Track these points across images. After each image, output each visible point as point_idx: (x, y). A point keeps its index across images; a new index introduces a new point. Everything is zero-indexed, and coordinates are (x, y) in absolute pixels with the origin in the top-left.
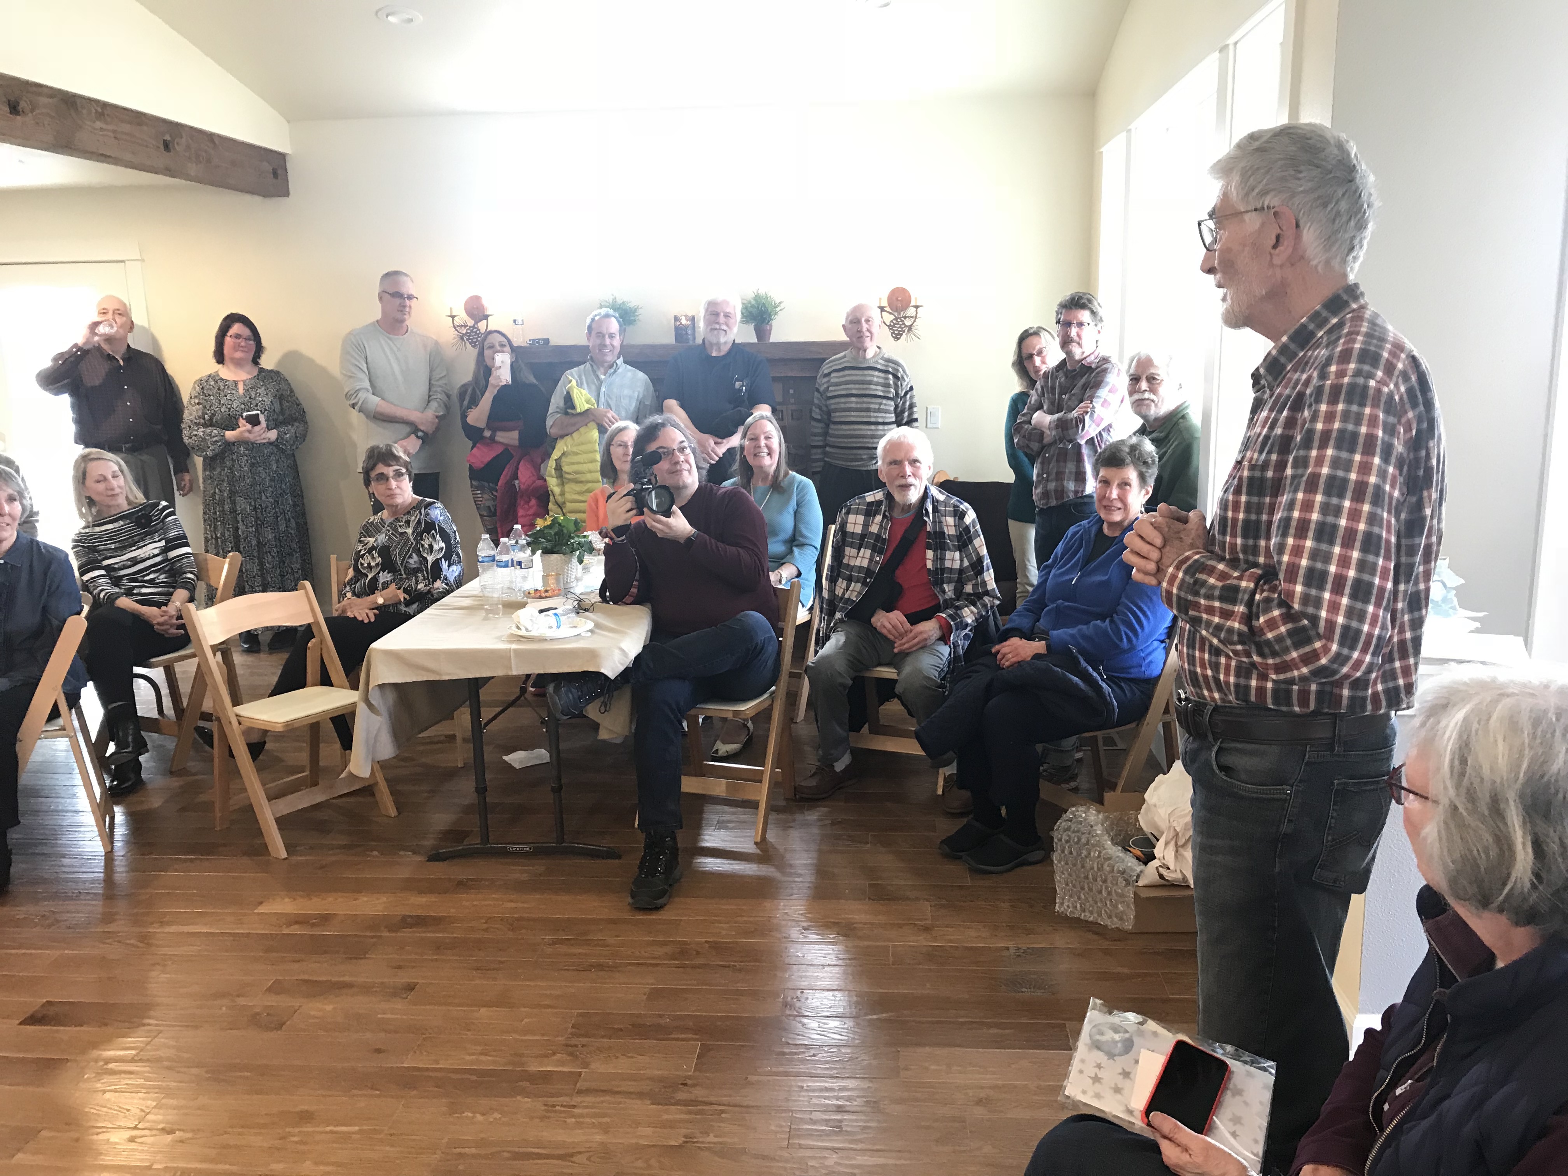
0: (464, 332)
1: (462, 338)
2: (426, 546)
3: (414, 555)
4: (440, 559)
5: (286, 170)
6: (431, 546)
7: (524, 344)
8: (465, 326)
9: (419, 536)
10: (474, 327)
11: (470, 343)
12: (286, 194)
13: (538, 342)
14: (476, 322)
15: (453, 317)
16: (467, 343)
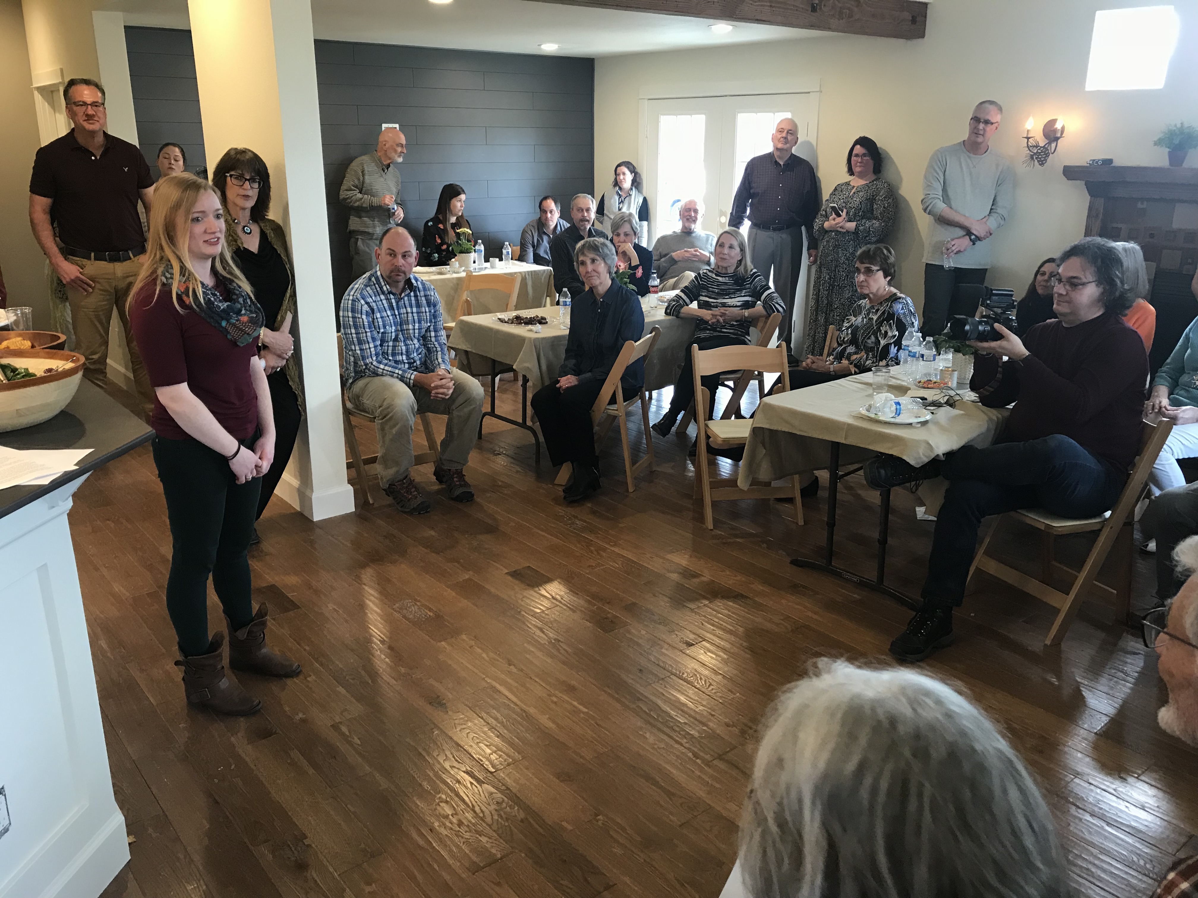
0: (1035, 151)
1: (1032, 157)
2: (883, 332)
3: (873, 338)
4: (891, 344)
5: (926, 17)
6: (886, 333)
7: (1086, 165)
8: (1037, 147)
9: (880, 323)
10: (1044, 147)
11: (1038, 161)
12: (923, 36)
13: (1097, 162)
14: (1050, 143)
15: (1028, 138)
16: (1036, 161)
